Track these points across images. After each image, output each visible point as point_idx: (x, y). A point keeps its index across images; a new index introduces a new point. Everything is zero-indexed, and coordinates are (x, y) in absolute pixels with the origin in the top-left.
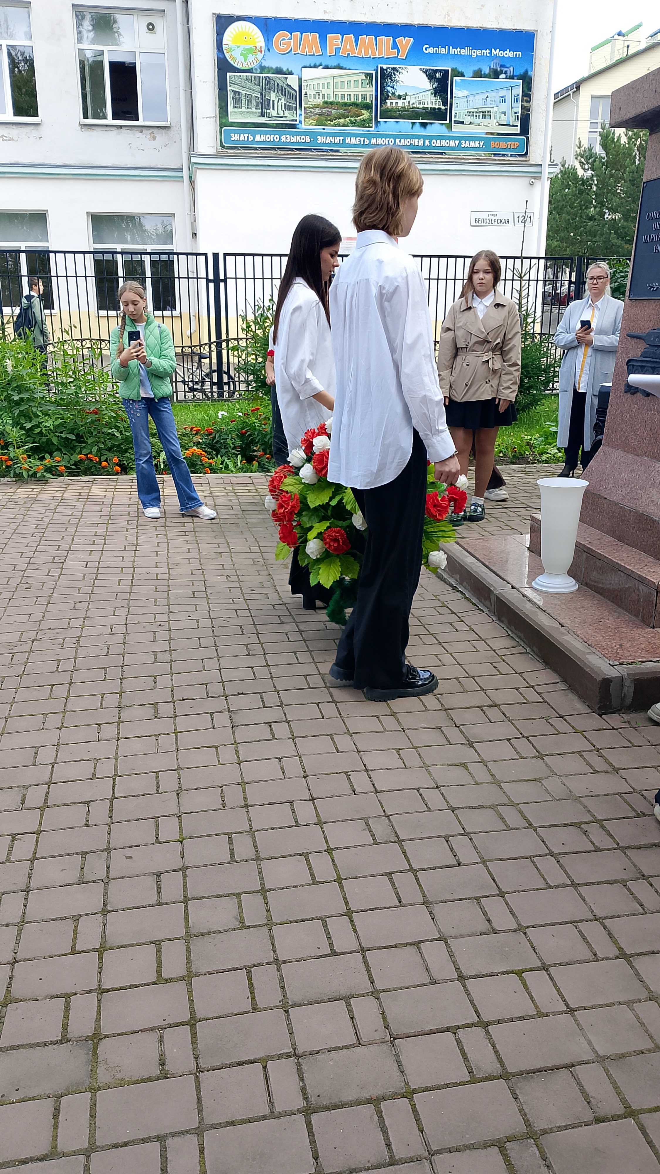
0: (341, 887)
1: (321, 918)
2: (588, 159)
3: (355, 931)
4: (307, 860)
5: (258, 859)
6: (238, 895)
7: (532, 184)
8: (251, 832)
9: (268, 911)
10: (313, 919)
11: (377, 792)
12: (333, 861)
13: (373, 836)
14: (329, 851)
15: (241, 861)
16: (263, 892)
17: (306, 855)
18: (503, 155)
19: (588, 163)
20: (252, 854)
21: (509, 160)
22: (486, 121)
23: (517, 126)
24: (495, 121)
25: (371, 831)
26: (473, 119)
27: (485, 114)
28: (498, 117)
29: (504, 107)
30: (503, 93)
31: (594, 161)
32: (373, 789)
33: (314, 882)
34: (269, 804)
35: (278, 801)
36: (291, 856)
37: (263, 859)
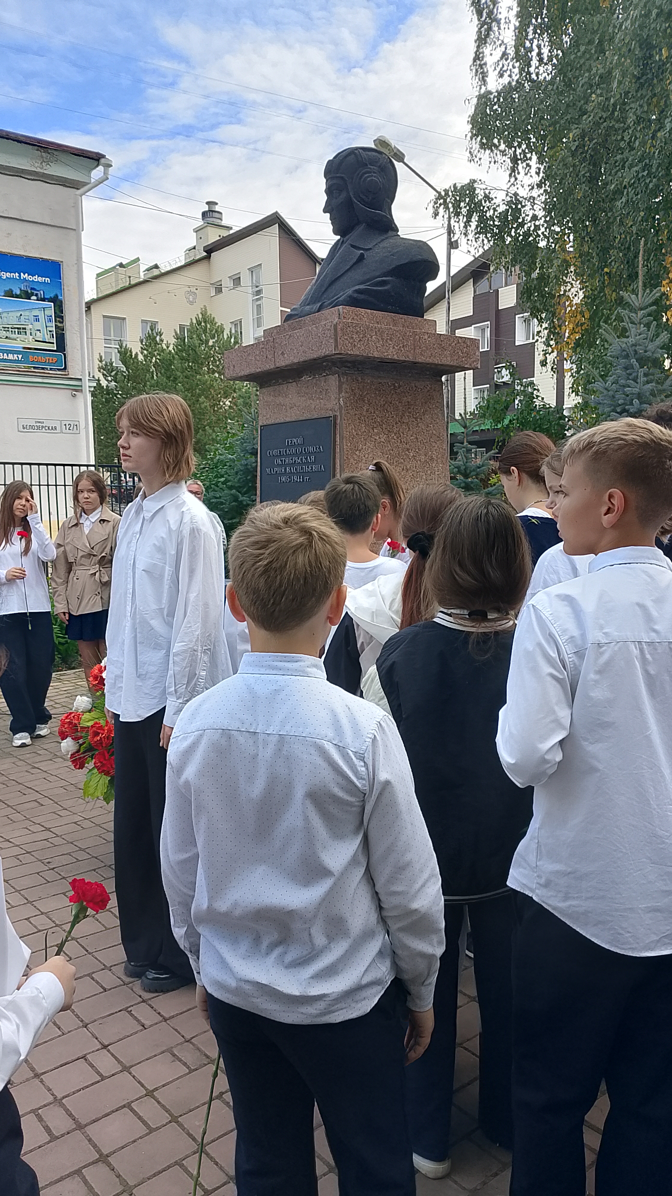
0: (181, 1125)
1: (176, 1163)
2: (110, 371)
3: (216, 1164)
4: (132, 1110)
5: (80, 1127)
6: (78, 1172)
7: (74, 396)
8: (58, 1101)
9: (119, 1176)
10: (169, 1167)
11: (165, 1020)
12: (159, 1102)
13: (185, 1064)
14: (150, 1094)
15: (62, 1135)
16: (103, 1159)
17: (128, 1106)
18: (43, 369)
19: (111, 376)
20: (70, 1124)
21: (49, 373)
22: (22, 337)
23: (53, 343)
24: (31, 337)
25: (180, 1061)
26: (9, 334)
27: (21, 330)
28: (33, 334)
29: (37, 325)
30: (36, 312)
31: (116, 374)
32: (161, 1019)
33: (151, 1130)
34: (61, 1066)
35: (70, 1059)
36: (113, 1112)
37: (86, 1125)
